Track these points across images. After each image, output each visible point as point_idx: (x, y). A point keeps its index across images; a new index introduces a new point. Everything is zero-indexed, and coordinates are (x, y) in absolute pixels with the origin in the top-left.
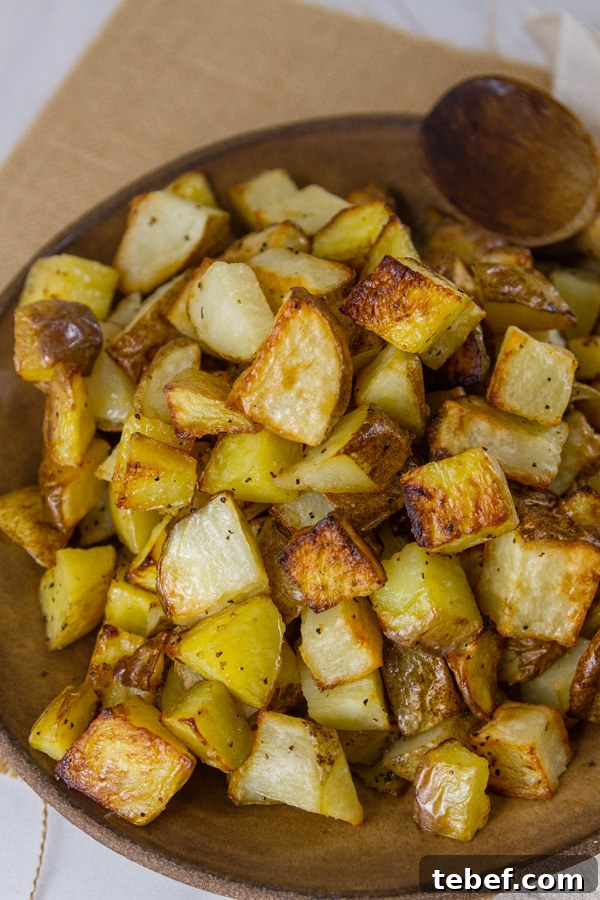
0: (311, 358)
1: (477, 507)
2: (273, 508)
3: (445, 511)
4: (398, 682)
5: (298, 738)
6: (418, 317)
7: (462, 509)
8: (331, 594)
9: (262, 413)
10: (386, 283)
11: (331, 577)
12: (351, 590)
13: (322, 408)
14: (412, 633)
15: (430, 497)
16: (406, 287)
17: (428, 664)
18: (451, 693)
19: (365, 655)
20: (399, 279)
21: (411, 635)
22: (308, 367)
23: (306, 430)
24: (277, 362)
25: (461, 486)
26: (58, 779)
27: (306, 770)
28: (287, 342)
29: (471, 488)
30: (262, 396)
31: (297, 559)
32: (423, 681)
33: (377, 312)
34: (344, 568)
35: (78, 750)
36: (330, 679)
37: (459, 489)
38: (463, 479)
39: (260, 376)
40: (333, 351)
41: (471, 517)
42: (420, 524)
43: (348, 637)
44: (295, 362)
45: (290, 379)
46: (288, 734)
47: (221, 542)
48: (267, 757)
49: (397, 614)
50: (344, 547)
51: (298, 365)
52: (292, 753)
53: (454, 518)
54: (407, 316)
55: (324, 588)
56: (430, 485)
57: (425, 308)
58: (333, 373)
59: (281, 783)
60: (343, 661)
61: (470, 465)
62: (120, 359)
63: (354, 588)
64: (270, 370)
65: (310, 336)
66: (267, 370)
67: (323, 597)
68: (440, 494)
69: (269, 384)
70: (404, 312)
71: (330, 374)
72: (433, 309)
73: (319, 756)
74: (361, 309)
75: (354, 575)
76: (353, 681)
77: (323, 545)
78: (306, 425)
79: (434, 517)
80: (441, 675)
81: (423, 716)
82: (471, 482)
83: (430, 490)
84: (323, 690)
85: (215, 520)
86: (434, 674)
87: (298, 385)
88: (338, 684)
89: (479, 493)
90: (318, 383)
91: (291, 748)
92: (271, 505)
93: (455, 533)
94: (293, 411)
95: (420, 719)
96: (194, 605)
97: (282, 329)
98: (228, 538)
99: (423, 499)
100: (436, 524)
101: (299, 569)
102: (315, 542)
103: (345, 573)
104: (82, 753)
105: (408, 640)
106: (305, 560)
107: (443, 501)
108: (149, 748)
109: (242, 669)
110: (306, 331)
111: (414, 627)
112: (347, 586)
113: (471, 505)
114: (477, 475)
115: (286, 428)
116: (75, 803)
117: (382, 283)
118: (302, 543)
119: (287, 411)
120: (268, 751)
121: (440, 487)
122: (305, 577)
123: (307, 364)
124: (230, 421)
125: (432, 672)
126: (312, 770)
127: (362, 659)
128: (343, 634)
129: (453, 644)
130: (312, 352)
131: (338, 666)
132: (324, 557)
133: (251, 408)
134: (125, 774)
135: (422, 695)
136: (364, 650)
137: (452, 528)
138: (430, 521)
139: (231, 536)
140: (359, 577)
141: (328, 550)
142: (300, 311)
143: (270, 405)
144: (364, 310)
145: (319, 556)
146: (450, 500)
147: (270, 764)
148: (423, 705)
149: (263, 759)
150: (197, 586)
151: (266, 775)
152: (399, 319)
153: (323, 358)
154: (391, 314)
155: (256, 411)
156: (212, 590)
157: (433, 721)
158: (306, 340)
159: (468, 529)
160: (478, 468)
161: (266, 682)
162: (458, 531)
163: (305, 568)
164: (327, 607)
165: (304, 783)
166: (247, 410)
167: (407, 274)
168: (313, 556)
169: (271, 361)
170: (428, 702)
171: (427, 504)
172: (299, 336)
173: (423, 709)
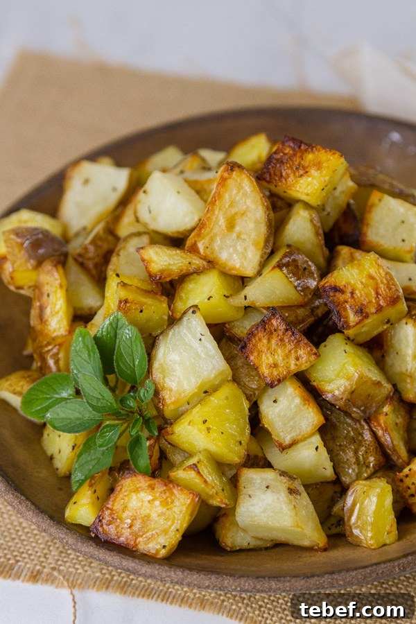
0: (244, 207)
1: (377, 293)
2: (227, 325)
3: (354, 300)
4: (337, 445)
5: (270, 480)
6: (313, 172)
7: (367, 296)
8: (282, 371)
9: (212, 253)
10: (288, 153)
11: (279, 357)
12: (296, 365)
13: (256, 244)
14: (345, 391)
15: (342, 291)
16: (303, 153)
17: (356, 429)
18: (376, 447)
19: (312, 414)
20: (297, 149)
21: (343, 393)
22: (243, 214)
23: (245, 264)
24: (221, 212)
25: (364, 280)
26: (93, 535)
27: (281, 499)
28: (227, 196)
29: (371, 281)
30: (212, 240)
31: (253, 346)
32: (355, 442)
33: (284, 174)
34: (289, 347)
35: (108, 508)
36: (287, 440)
37: (362, 282)
38: (364, 276)
39: (210, 224)
40: (260, 202)
41: (374, 301)
42: (338, 312)
43: (298, 400)
44: (233, 211)
45: (231, 225)
46: (262, 479)
47: (196, 344)
48: (250, 496)
49: (330, 381)
50: (287, 330)
51: (236, 214)
52: (269, 491)
53: (362, 305)
54: (307, 172)
55: (275, 365)
56: (341, 283)
57: (319, 166)
58: (261, 217)
59: (264, 511)
60: (295, 422)
61: (367, 265)
62: (85, 262)
63: (297, 363)
64: (216, 218)
65: (242, 191)
66: (214, 219)
67: (275, 373)
68: (349, 290)
69: (216, 230)
70: (304, 170)
71: (259, 219)
72: (324, 164)
73: (289, 489)
74: (272, 173)
75: (296, 352)
76: (304, 439)
77: (271, 331)
78: (245, 260)
79: (348, 306)
80: (367, 436)
81: (359, 469)
82: (371, 277)
83: (341, 287)
84: (283, 449)
85: (189, 329)
86: (362, 436)
87: (237, 229)
88: (294, 443)
89: (377, 283)
90: (251, 225)
91: (267, 487)
92: (225, 324)
93: (364, 314)
94: (236, 250)
95: (356, 470)
96: (180, 394)
97: (222, 187)
98: (200, 340)
99: (338, 294)
100: (349, 311)
101: (256, 354)
102: (265, 329)
103: (290, 351)
104: (111, 510)
105: (342, 398)
106: (260, 345)
107: (352, 293)
108: (165, 492)
109: (222, 433)
110: (240, 187)
111: (345, 387)
112: (292, 362)
113: (373, 293)
114: (372, 271)
115: (231, 264)
116: (110, 548)
117: (285, 154)
118: (256, 332)
119: (231, 250)
120: (250, 493)
121: (349, 283)
122: (261, 359)
123: (242, 212)
124: (190, 263)
125: (361, 435)
126: (286, 499)
127: (311, 417)
128: (293, 398)
129: (374, 405)
130: (245, 202)
131: (293, 427)
132: (273, 341)
133: (205, 250)
134: (147, 518)
135: (356, 452)
136: (311, 410)
137: (361, 311)
138: (345, 309)
139: (203, 338)
140: (301, 352)
141: (275, 335)
142: (234, 173)
143: (219, 246)
144: (275, 174)
145: (269, 340)
146: (357, 292)
147: (254, 500)
148: (357, 459)
149: (247, 498)
150: (182, 378)
151: (252, 509)
152: (301, 176)
153: (253, 206)
154: (294, 174)
155: (208, 252)
156: (193, 380)
157: (367, 472)
158: (241, 194)
159: (373, 310)
160: (373, 266)
161: (240, 443)
162: (367, 313)
163: (260, 352)
164: (279, 381)
165: (282, 508)
166: (202, 251)
167: (303, 145)
168: (265, 341)
169: (216, 212)
170: (361, 457)
171: (341, 297)
172: (235, 192)
173: (358, 462)
